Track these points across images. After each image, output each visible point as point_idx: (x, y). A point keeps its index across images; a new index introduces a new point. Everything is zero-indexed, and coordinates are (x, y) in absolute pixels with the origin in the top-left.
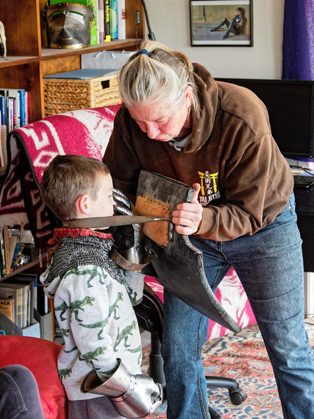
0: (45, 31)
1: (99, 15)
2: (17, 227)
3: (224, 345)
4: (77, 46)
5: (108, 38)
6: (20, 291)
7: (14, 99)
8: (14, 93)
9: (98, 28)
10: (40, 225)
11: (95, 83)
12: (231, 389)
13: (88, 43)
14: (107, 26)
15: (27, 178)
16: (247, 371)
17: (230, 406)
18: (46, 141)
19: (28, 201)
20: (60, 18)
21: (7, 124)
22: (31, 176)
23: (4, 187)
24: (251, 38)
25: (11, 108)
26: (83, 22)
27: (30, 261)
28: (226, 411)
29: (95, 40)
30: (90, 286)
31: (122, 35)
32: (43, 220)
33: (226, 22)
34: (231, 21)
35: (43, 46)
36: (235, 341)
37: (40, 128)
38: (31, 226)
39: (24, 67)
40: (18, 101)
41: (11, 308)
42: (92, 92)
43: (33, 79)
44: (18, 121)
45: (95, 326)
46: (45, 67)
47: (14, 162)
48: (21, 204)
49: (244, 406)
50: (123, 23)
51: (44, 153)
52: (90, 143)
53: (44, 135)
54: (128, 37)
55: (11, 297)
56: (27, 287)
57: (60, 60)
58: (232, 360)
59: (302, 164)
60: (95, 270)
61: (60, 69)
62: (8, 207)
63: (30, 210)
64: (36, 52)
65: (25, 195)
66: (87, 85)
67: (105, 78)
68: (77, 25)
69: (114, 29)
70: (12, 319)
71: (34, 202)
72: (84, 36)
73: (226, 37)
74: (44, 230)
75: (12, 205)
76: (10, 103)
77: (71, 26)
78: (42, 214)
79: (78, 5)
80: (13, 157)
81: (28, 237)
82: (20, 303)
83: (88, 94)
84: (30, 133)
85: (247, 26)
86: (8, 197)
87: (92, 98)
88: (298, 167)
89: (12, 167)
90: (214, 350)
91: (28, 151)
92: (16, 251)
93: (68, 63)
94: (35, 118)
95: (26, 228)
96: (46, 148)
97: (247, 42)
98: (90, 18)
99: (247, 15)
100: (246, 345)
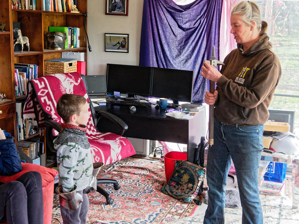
0: (46, 43)
1: (69, 37)
2: (31, 119)
3: (113, 167)
4: (59, 49)
5: (72, 47)
6: (32, 145)
7: (32, 68)
8: (32, 66)
9: (69, 42)
10: (40, 118)
11: (66, 64)
12: (114, 184)
13: (64, 48)
14: (72, 42)
15: (35, 100)
16: (121, 177)
17: (114, 191)
18: (43, 85)
19: (36, 109)
20: (53, 38)
21: (29, 78)
22: (37, 99)
23: (26, 103)
24: (128, 50)
25: (30, 72)
26: (62, 40)
27: (37, 133)
28: (112, 192)
29: (67, 47)
30: (70, 152)
31: (78, 46)
32: (42, 117)
33: (119, 43)
34: (120, 43)
35: (45, 48)
36: (118, 165)
37: (41, 80)
38: (37, 119)
39: (37, 56)
40: (34, 69)
41: (28, 151)
42: (65, 67)
43: (40, 61)
44: (33, 77)
45: (67, 168)
46: (45, 57)
47: (30, 93)
48: (33, 110)
49: (119, 191)
50: (78, 41)
51: (42, 90)
52: (61, 87)
53: (43, 83)
54: (80, 47)
55: (28, 147)
56: (35, 143)
57: (53, 54)
58: (116, 173)
59: (146, 99)
60: (75, 146)
61: (53, 58)
62: (27, 111)
63: (36, 112)
64: (41, 50)
65: (34, 107)
66: (63, 65)
67: (70, 62)
68: (60, 41)
69: (75, 43)
70: (28, 155)
71: (38, 109)
72: (62, 45)
73: (118, 49)
74: (42, 120)
75: (29, 110)
76: (30, 70)
77: (57, 41)
78: (41, 114)
79: (60, 33)
80: (30, 91)
81: (35, 123)
82: (32, 149)
83: (63, 68)
84: (37, 82)
85: (127, 45)
86: (28, 107)
87: (65, 69)
88: (144, 100)
89: (29, 95)
90: (109, 169)
91: (36, 89)
92: (31, 129)
93: (56, 56)
94: (40, 76)
95: (34, 120)
96: (43, 88)
97: (126, 51)
98: (65, 38)
99: (127, 41)
100: (122, 167)
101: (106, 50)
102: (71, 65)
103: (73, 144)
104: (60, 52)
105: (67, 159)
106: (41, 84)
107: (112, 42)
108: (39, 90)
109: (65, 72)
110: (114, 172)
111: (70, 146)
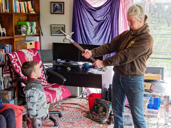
0: (16, 31)
1: (30, 28)
2: (8, 77)
3: (58, 104)
4: (24, 35)
5: (32, 33)
6: (9, 92)
7: (8, 47)
8: (8, 45)
9: (29, 30)
10: (13, 76)
11: (28, 43)
12: (59, 114)
13: (27, 34)
14: (32, 30)
15: (10, 65)
16: (63, 110)
17: (59, 118)
18: (15, 57)
19: (11, 71)
20: (20, 28)
21: (6, 53)
22: (11, 65)
23: (4, 67)
25: (7, 49)
26: (25, 29)
27: (12, 85)
28: (58, 119)
29: (28, 33)
30: (33, 93)
31: (35, 33)
32: (14, 75)
33: (59, 30)
35: (15, 34)
36: (61, 103)
37: (13, 54)
38: (11, 77)
39: (11, 39)
40: (9, 47)
41: (7, 96)
42: (27, 45)
43: (13, 42)
44: (9, 52)
45: (32, 103)
46: (15, 40)
47: (7, 62)
48: (9, 71)
49: (62, 118)
50: (35, 30)
51: (14, 59)
52: (26, 57)
53: (14, 55)
54: (36, 33)
55: (7, 94)
56: (11, 91)
57: (20, 38)
58: (60, 107)
59: (76, 62)
60: (36, 89)
61: (20, 40)
62: (5, 72)
63: (11, 73)
64: (13, 36)
65: (10, 69)
66: (26, 44)
67: (31, 42)
68: (24, 30)
69: (33, 31)
70: (7, 99)
71: (12, 71)
72: (26, 32)
73: (59, 34)
74: (14, 78)
75: (7, 72)
76: (7, 48)
77: (22, 30)
78: (14, 74)
79: (24, 25)
80: (7, 60)
81: (11, 79)
82: (9, 95)
83: (27, 46)
84: (11, 55)
86: (6, 70)
87: (28, 47)
88: (75, 63)
89: (6, 63)
90: (56, 105)
91: (10, 59)
92: (8, 83)
93: (22, 39)
94: (13, 51)
95: (10, 77)
96: (15, 58)
98: (27, 28)
99: (64, 29)
100: (63, 104)
101: (52, 35)
102: (31, 44)
103: (35, 88)
104: (25, 37)
105: (31, 98)
106: (13, 56)
107: (55, 30)
108: (12, 59)
109: (28, 48)
110: (59, 107)
111: (33, 90)
